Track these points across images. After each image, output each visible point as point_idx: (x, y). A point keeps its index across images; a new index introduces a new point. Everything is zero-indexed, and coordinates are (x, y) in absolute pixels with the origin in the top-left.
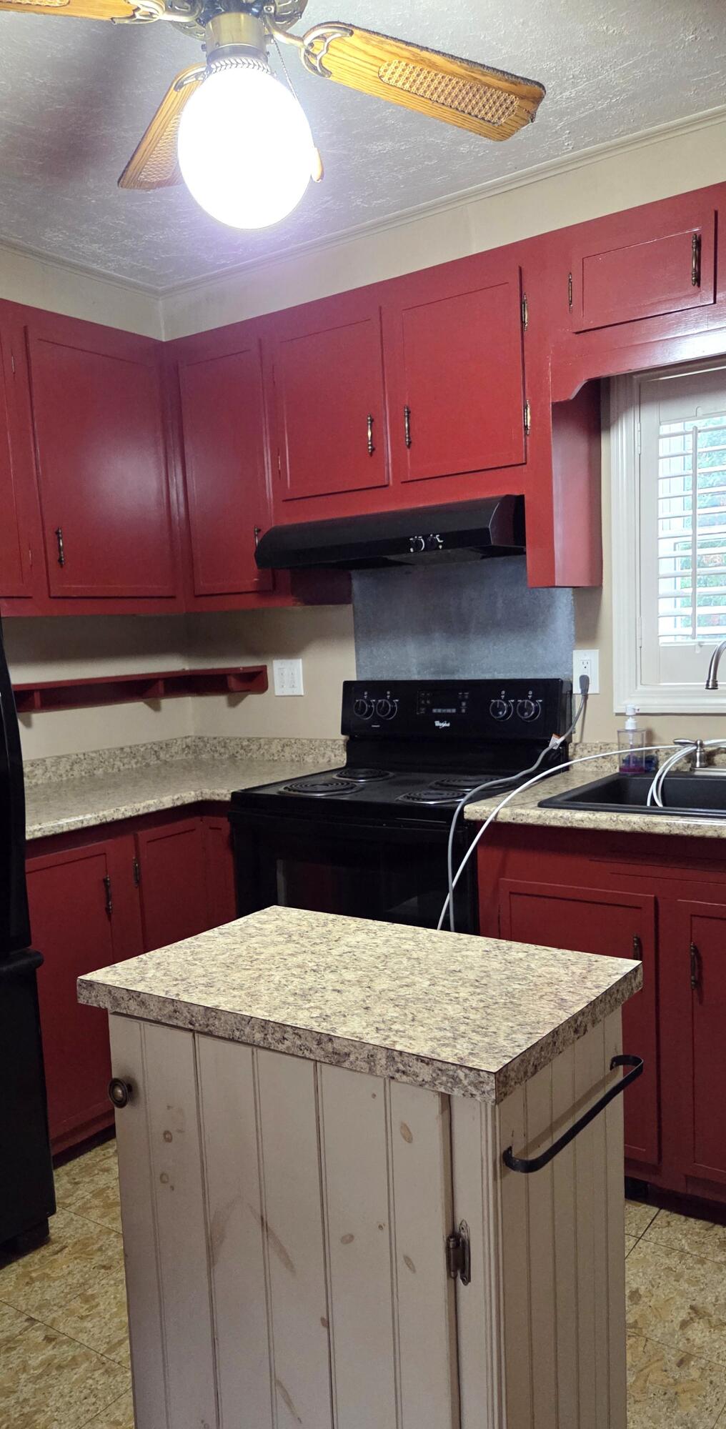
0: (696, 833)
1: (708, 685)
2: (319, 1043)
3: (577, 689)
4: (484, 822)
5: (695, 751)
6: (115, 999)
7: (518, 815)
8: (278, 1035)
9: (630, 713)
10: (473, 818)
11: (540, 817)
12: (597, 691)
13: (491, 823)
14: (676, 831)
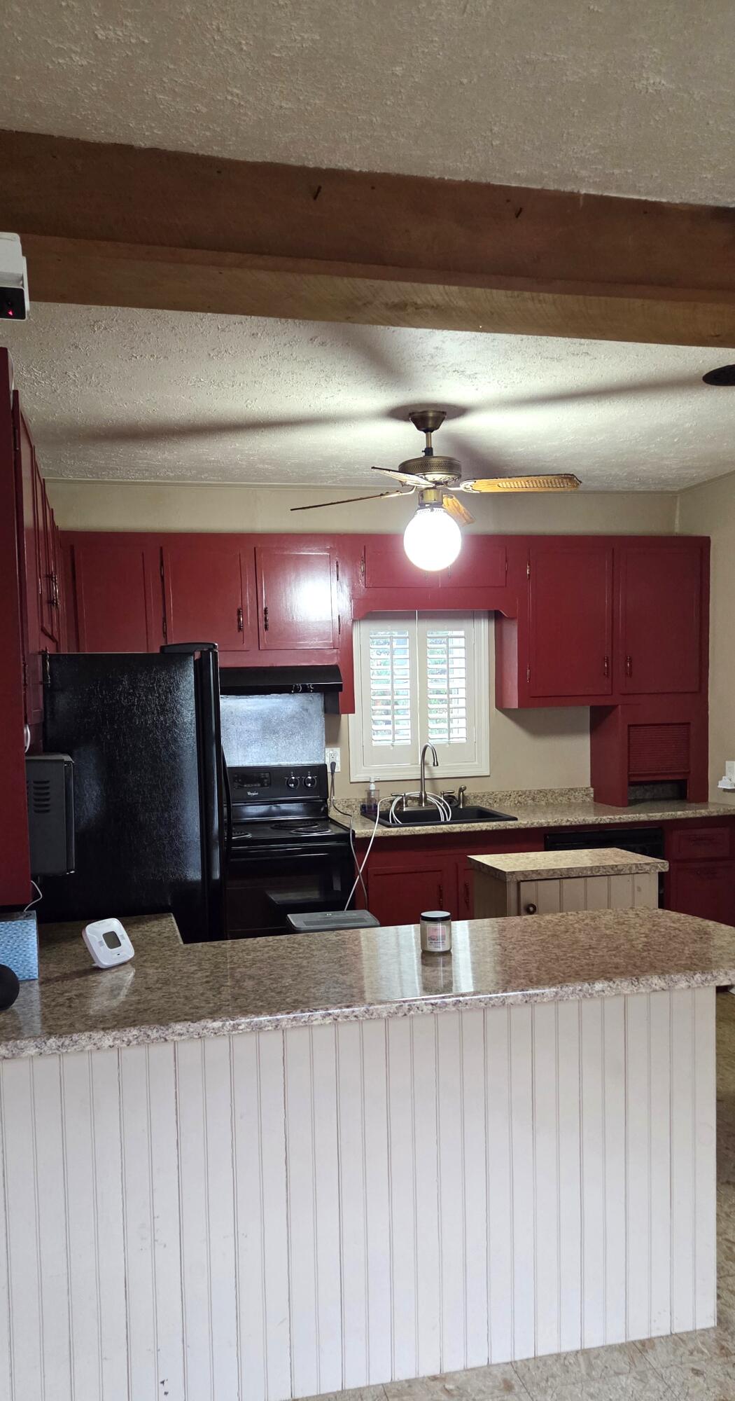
0: (471, 830)
1: (434, 764)
2: (612, 869)
3: (329, 770)
4: (371, 837)
5: (402, 799)
6: (525, 875)
7: (386, 832)
8: (597, 870)
9: (372, 781)
10: (360, 837)
11: (398, 831)
12: (339, 770)
13: (375, 838)
14: (463, 830)
